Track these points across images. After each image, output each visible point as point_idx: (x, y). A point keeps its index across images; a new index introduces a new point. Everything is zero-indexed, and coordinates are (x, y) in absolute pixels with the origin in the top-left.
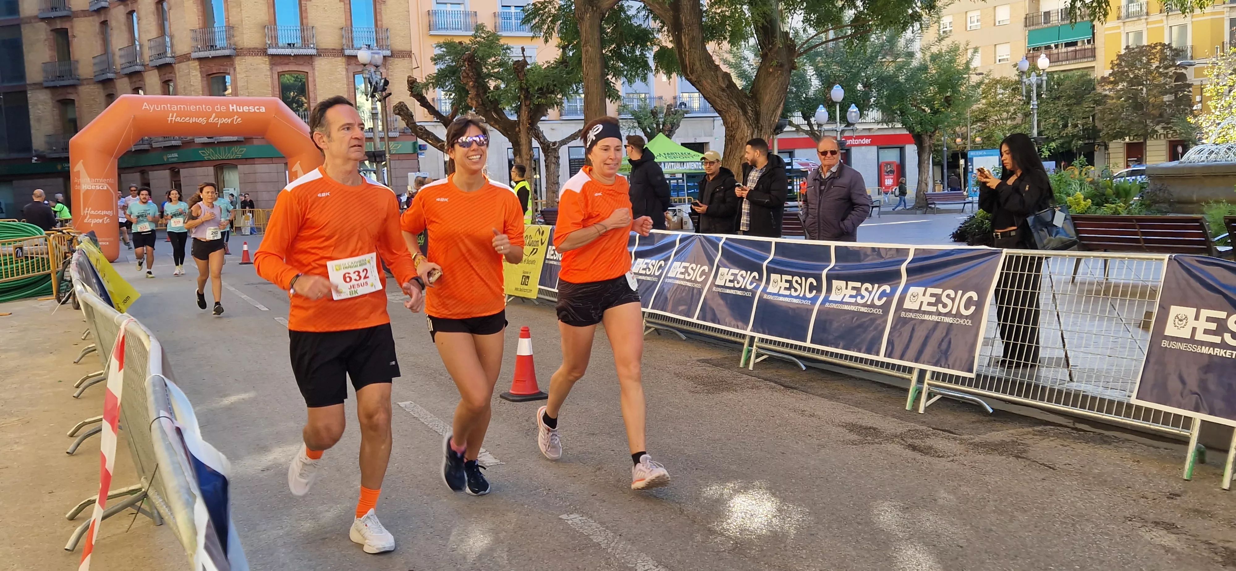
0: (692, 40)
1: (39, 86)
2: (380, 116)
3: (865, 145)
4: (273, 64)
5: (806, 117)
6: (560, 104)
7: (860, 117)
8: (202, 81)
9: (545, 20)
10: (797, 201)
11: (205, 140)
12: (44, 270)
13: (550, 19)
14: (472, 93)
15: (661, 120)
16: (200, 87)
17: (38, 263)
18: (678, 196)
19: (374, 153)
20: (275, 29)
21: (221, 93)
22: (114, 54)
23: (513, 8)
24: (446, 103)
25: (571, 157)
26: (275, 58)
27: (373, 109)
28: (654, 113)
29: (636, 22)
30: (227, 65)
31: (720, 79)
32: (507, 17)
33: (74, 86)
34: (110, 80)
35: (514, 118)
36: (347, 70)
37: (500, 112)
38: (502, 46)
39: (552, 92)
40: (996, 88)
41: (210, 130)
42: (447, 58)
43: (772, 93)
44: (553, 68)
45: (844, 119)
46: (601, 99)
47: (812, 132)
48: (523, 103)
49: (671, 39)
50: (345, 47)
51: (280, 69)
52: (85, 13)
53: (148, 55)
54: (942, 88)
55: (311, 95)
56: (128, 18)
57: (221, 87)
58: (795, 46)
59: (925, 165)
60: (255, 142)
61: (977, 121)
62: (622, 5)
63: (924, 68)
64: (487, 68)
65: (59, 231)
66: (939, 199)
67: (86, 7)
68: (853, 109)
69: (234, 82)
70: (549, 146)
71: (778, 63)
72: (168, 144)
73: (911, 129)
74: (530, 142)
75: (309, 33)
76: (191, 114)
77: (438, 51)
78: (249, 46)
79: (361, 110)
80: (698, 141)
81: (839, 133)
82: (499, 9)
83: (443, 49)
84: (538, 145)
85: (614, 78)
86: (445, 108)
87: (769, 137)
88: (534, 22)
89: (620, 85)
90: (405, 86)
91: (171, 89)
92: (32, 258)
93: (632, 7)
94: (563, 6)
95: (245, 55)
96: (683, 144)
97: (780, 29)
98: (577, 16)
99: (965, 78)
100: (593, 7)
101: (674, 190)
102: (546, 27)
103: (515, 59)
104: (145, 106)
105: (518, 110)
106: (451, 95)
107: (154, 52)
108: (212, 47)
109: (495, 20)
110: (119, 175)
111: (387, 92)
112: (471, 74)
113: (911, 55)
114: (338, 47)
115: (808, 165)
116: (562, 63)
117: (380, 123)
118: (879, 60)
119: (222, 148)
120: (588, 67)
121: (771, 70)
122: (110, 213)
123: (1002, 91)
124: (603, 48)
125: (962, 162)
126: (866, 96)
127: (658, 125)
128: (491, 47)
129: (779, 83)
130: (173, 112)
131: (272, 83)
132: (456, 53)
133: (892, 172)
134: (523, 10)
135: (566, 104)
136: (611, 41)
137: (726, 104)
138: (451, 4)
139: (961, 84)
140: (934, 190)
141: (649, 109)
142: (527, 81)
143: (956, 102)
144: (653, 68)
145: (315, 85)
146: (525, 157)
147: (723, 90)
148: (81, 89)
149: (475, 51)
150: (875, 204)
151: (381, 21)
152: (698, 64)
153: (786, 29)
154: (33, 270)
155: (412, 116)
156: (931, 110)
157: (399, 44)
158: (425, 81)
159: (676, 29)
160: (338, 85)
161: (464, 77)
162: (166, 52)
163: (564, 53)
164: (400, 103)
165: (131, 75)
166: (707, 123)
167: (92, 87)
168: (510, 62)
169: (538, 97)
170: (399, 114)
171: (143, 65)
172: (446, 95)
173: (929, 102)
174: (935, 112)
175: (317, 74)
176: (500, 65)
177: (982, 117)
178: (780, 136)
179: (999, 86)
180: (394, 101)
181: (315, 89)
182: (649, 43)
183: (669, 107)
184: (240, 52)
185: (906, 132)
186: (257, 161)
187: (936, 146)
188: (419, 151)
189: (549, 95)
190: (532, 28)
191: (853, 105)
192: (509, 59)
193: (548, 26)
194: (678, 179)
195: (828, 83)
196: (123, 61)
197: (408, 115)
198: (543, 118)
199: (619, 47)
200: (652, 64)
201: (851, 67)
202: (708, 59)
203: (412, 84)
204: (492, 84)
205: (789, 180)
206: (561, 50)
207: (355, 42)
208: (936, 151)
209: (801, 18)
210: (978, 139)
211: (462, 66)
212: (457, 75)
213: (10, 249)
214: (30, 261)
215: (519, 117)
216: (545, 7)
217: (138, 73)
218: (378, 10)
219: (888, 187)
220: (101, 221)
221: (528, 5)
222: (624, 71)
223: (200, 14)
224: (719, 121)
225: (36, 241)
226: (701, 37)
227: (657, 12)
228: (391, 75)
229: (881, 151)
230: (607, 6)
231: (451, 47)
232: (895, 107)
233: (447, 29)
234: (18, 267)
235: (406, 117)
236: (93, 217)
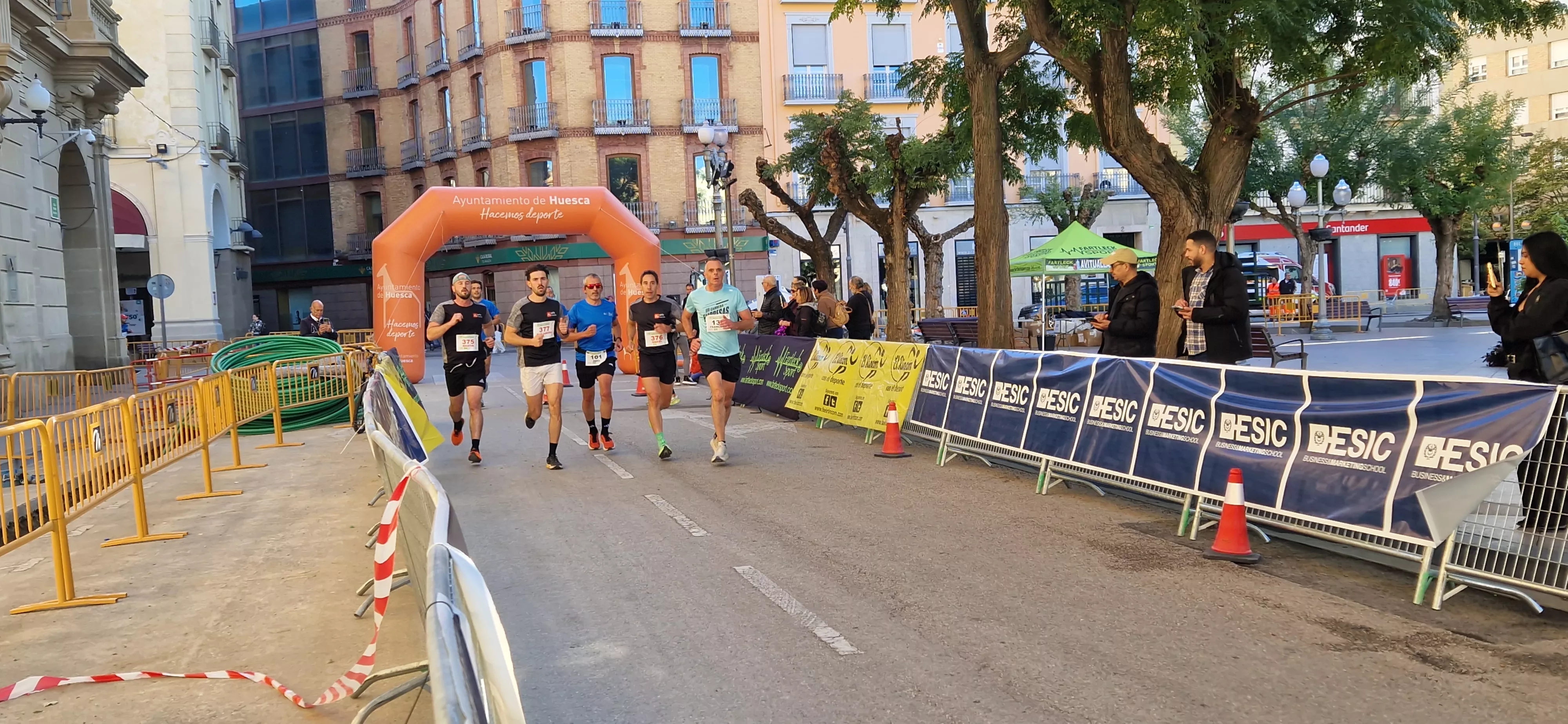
0: (1117, 103)
1: (342, 177)
2: (723, 206)
3: (1361, 233)
4: (600, 146)
5: (1275, 197)
6: (944, 188)
7: (1353, 197)
8: (520, 168)
9: (926, 83)
10: (1262, 309)
11: (523, 238)
12: (341, 393)
13: (932, 81)
14: (834, 176)
15: (1076, 205)
16: (518, 176)
17: (334, 385)
18: (1098, 302)
19: (715, 251)
20: (604, 105)
21: (542, 182)
22: (423, 139)
23: (888, 68)
24: (803, 188)
25: (959, 253)
26: (603, 139)
27: (714, 198)
28: (1067, 196)
29: (1042, 81)
30: (548, 149)
31: (1155, 152)
32: (880, 79)
33: (379, 177)
34: (420, 169)
35: (886, 205)
36: (686, 151)
37: (868, 200)
38: (872, 116)
39: (935, 174)
40: (1551, 153)
41: (528, 226)
42: (805, 133)
43: (1225, 169)
44: (936, 142)
45: (1328, 199)
46: (996, 181)
47: (1283, 218)
48: (898, 188)
49: (1088, 101)
50: (684, 123)
51: (608, 151)
52: (393, 92)
53: (461, 138)
54: (1471, 154)
55: (644, 182)
56: (439, 96)
57: (542, 175)
58: (1259, 107)
59: (1447, 260)
60: (579, 240)
61: (1523, 199)
62: (1025, 61)
63: (1443, 128)
64: (853, 145)
65: (357, 348)
66: (1467, 308)
67: (394, 84)
68: (1342, 186)
69: (556, 168)
70: (929, 240)
71: (1234, 130)
72: (481, 243)
73: (1426, 212)
74: (906, 235)
75: (641, 108)
76: (506, 209)
77: (794, 126)
78: (573, 126)
79: (702, 199)
80: (1126, 230)
81: (1321, 219)
82: (871, 71)
83: (799, 123)
84: (917, 240)
85: (1014, 154)
86: (801, 194)
87: (1221, 227)
88: (912, 85)
89: (1022, 163)
90: (754, 170)
91: (486, 177)
92: (328, 379)
93: (1038, 63)
94: (951, 63)
95: (569, 136)
96: (1106, 236)
97: (1237, 85)
98: (967, 77)
99: (1506, 141)
100: (987, 65)
101: (1093, 296)
102: (928, 90)
103: (889, 133)
104: (456, 200)
105: (891, 196)
106: (808, 179)
107: (468, 136)
108: (533, 128)
109: (865, 83)
110: (427, 280)
111: (731, 177)
112: (833, 153)
113: (1426, 111)
114: (675, 123)
115: (1277, 260)
116: (946, 136)
117: (723, 214)
118: (1378, 120)
119: (541, 248)
120: (980, 141)
121: (1224, 139)
122: (415, 325)
123: (1560, 157)
124: (1000, 116)
125: (1502, 255)
126: (1362, 168)
127: (1072, 211)
128: (858, 119)
129: (1236, 156)
130: (486, 207)
131: (600, 169)
132: (815, 128)
133: (1398, 269)
134: (898, 71)
135: (951, 187)
136: (1011, 107)
137: (1162, 185)
138: (812, 66)
139: (1500, 150)
140: (1460, 294)
141: (1060, 192)
142: (903, 159)
143: (1492, 173)
144: (1065, 140)
145: (649, 170)
146: (898, 254)
147: (1158, 167)
148: (386, 179)
149: (839, 123)
150: (1373, 313)
151: (727, 90)
152: (1124, 134)
153: (1245, 85)
154: (329, 393)
155: (761, 206)
156: (1455, 185)
157: (747, 117)
158: (777, 162)
159: (1096, 90)
160: (675, 170)
161: (825, 157)
162: (480, 135)
163: (950, 122)
164: (747, 190)
165: (442, 163)
166: (1139, 207)
167: (399, 177)
168: (882, 138)
169: (916, 180)
170: (746, 204)
171: (455, 151)
172: (803, 179)
173: (1453, 175)
174: (1461, 188)
175: (650, 156)
176: (869, 141)
177: (1531, 193)
178: (1237, 224)
179: (1555, 151)
180: (740, 188)
181: (648, 174)
182: (1059, 108)
183: (1087, 188)
184: (563, 133)
185: (1417, 215)
186: (580, 262)
187: (1462, 233)
188: (770, 249)
189: (930, 177)
190: (910, 94)
191: (1342, 181)
192: (881, 133)
193: (930, 90)
194: (1098, 281)
195: (1306, 153)
196: (434, 146)
197: (756, 206)
198: (923, 205)
199: (1020, 114)
200: (1063, 134)
201: (1340, 131)
202: (1139, 127)
203: (761, 166)
204: (859, 165)
205: (1252, 282)
206: (947, 120)
207: (695, 117)
208: (1464, 240)
209: (1267, 68)
210: (1525, 224)
211: (823, 144)
212: (816, 153)
213: (304, 368)
214: (325, 383)
215: (892, 205)
216: (926, 68)
217: (450, 160)
218: (723, 77)
219: (1393, 290)
220: (405, 335)
221: (906, 64)
222: (1026, 145)
223: (520, 89)
224: (1153, 206)
225: (333, 360)
226: (1128, 100)
227: (1071, 69)
228: (738, 156)
229: (1383, 242)
230: (1006, 64)
231: (808, 120)
232: (1402, 183)
233: (806, 97)
234: (312, 389)
235: (754, 207)
236: (396, 330)
